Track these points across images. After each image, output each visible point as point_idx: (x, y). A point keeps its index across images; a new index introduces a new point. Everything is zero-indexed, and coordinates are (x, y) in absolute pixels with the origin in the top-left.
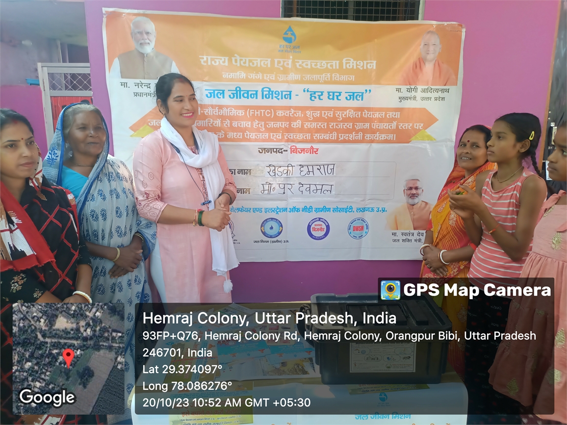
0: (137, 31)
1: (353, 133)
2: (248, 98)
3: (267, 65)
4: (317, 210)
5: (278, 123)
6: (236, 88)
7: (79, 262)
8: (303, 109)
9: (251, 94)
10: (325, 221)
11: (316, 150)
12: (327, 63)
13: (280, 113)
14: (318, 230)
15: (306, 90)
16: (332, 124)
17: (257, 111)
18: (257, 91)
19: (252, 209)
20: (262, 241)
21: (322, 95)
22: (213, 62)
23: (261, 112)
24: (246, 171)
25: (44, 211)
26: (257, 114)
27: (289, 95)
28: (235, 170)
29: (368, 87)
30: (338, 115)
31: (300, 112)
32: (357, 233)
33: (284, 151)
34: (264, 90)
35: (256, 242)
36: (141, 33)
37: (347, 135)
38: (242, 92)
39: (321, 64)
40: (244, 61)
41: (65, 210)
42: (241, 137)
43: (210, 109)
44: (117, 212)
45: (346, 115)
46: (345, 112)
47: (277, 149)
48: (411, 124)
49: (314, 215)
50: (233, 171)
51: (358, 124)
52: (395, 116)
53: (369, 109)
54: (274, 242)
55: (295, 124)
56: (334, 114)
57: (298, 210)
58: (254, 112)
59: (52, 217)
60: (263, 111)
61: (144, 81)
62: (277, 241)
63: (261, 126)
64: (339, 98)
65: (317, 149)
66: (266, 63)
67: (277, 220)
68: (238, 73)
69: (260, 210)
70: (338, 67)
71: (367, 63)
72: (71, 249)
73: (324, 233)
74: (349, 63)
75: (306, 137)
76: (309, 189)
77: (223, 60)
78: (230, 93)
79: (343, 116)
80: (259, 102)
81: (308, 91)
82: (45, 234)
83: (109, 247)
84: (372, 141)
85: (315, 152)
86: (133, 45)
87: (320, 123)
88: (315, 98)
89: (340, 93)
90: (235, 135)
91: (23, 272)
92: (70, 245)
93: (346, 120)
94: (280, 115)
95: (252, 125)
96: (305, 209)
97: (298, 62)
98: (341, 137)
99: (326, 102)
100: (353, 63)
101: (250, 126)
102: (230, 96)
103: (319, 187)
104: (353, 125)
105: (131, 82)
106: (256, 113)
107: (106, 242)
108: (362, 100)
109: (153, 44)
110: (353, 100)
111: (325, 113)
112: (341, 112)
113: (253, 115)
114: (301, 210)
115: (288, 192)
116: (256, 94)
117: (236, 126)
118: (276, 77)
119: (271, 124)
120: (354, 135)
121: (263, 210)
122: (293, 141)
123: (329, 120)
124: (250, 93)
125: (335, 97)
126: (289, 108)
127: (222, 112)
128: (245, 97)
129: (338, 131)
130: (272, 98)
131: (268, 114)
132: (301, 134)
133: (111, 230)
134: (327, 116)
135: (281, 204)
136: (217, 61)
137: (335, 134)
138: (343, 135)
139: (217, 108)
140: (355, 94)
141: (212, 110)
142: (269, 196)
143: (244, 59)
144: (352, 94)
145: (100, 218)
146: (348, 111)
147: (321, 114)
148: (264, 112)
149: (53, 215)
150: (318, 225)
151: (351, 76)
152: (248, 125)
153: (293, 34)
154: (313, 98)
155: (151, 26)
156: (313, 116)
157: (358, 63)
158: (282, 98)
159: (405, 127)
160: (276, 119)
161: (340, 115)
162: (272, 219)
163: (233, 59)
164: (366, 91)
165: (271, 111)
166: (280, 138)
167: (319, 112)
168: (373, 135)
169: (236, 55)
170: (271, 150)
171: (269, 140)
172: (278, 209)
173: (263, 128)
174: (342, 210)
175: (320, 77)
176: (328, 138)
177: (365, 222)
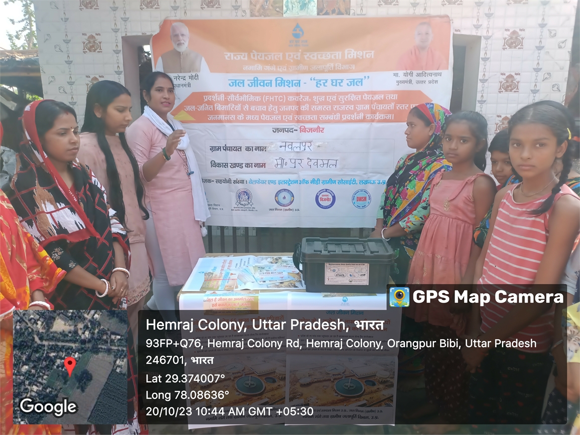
0: (174, 33)
1: (355, 114)
2: (264, 86)
3: (280, 58)
4: (324, 182)
5: (289, 106)
6: (254, 78)
8: (311, 95)
9: (266, 83)
10: (331, 192)
11: (322, 129)
12: (331, 54)
13: (291, 98)
14: (325, 200)
16: (336, 106)
17: (272, 97)
18: (271, 81)
19: (267, 182)
20: (276, 209)
21: (326, 82)
22: (235, 58)
23: (275, 98)
24: (262, 148)
26: (272, 100)
27: (298, 84)
28: (252, 147)
29: (367, 74)
30: (341, 99)
31: (308, 97)
32: (361, 203)
33: (295, 130)
34: (278, 79)
35: (271, 210)
37: (350, 115)
38: (259, 82)
39: (326, 55)
40: (260, 55)
42: (258, 119)
45: (347, 99)
46: (347, 96)
47: (288, 129)
48: (407, 105)
49: (321, 187)
51: (359, 106)
53: (368, 93)
54: (286, 210)
55: (304, 107)
56: (337, 98)
57: (307, 182)
58: (269, 98)
60: (276, 97)
62: (290, 210)
63: (275, 109)
64: (341, 84)
67: (289, 190)
68: (256, 66)
69: (273, 182)
70: (340, 58)
71: (366, 53)
73: (330, 203)
74: (351, 53)
75: (313, 118)
76: (316, 164)
77: (243, 55)
78: (249, 82)
79: (345, 100)
80: (273, 89)
81: (314, 79)
84: (373, 121)
85: (321, 131)
87: (325, 106)
88: (321, 85)
89: (342, 80)
90: (253, 118)
93: (348, 103)
94: (291, 100)
95: (267, 108)
96: (313, 181)
97: (306, 54)
98: (344, 117)
99: (329, 88)
100: (354, 53)
102: (249, 85)
103: (326, 162)
104: (355, 107)
106: (271, 98)
108: (362, 85)
109: (186, 44)
110: (354, 85)
111: (329, 98)
112: (343, 97)
113: (268, 100)
114: (310, 182)
115: (297, 165)
116: (271, 83)
117: (254, 110)
118: (287, 68)
119: (283, 108)
120: (356, 115)
121: (277, 182)
122: (303, 122)
123: (333, 103)
125: (338, 84)
126: (298, 94)
127: (242, 98)
128: (261, 86)
129: (342, 112)
130: (284, 86)
131: (281, 100)
132: (309, 116)
134: (331, 100)
135: (293, 177)
136: (239, 56)
137: (338, 115)
138: (345, 115)
139: (238, 95)
140: (356, 81)
141: (234, 96)
142: (282, 170)
143: (260, 54)
144: (352, 80)
146: (349, 96)
147: (326, 98)
148: (278, 98)
150: (325, 196)
151: (352, 65)
152: (264, 109)
153: (301, 30)
154: (319, 85)
156: (319, 100)
157: (358, 53)
158: (292, 86)
159: (402, 108)
160: (288, 103)
161: (343, 99)
162: (285, 190)
163: (252, 54)
164: (365, 77)
165: (283, 97)
166: (291, 119)
167: (324, 97)
168: (373, 115)
169: (253, 51)
170: (283, 130)
171: (282, 121)
172: (290, 181)
173: (277, 111)
174: (346, 182)
175: (325, 67)
176: (332, 119)
177: (367, 193)
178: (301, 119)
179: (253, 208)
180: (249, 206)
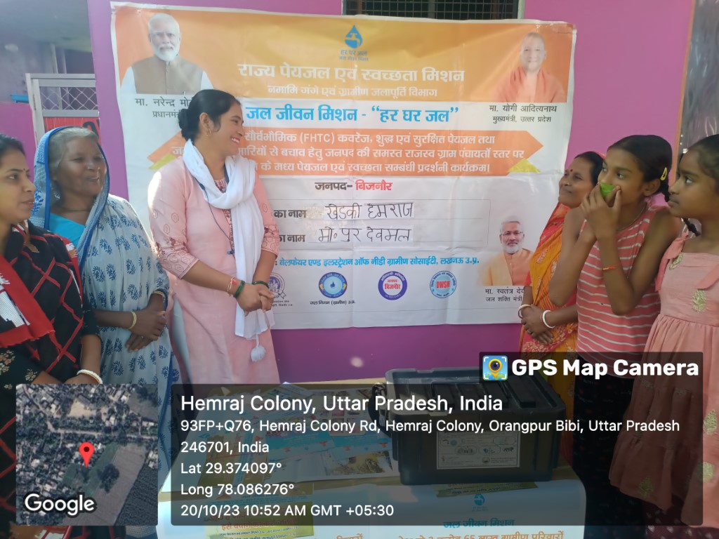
0: (155, 32)
1: (436, 163)
2: (301, 119)
3: (325, 76)
4: (391, 262)
5: (340, 150)
6: (286, 106)
7: (84, 332)
8: (372, 132)
9: (305, 114)
10: (401, 276)
11: (388, 185)
12: (402, 74)
13: (343, 138)
14: (392, 287)
15: (375, 108)
16: (409, 151)
17: (313, 136)
18: (312, 110)
19: (307, 261)
20: (321, 302)
21: (396, 114)
22: (256, 73)
23: (318, 137)
24: (299, 212)
25: (37, 267)
26: (314, 140)
27: (353, 115)
28: (285, 211)
29: (454, 105)
30: (417, 141)
31: (368, 136)
32: (442, 290)
33: (348, 186)
34: (322, 108)
35: (312, 303)
36: (161, 35)
37: (429, 166)
38: (293, 111)
39: (394, 75)
40: (295, 70)
41: (63, 266)
42: (293, 169)
43: (252, 132)
44: (128, 266)
45: (426, 140)
46: (426, 137)
47: (338, 184)
48: (509, 152)
49: (387, 268)
50: (283, 212)
51: (442, 151)
52: (489, 140)
53: (456, 133)
54: (336, 303)
55: (362, 151)
56: (411, 138)
57: (367, 262)
58: (309, 136)
59: (46, 275)
60: (320, 135)
61: (166, 97)
62: (341, 302)
63: (319, 154)
64: (418, 118)
65: (391, 184)
66: (324, 74)
67: (340, 275)
68: (288, 87)
69: (317, 262)
70: (416, 79)
71: (453, 74)
72: (74, 316)
73: (399, 290)
74: (431, 73)
75: (376, 169)
76: (380, 235)
77: (268, 69)
78: (278, 112)
79: (423, 141)
80: (315, 123)
81: (378, 109)
82: (38, 297)
83: (121, 312)
84: (459, 174)
85: (388, 187)
86: (150, 51)
87: (394, 151)
88: (387, 118)
89: (419, 112)
90: (285, 167)
91: (10, 348)
92: (72, 311)
93: (426, 146)
94: (342, 141)
95: (307, 153)
96: (375, 261)
97: (365, 72)
98: (421, 168)
99: (401, 124)
100: (435, 73)
101: (304, 155)
102: (277, 116)
103: (393, 232)
104: (436, 153)
105: (149, 98)
106: (311, 138)
107: (117, 306)
108: (447, 120)
109: (177, 49)
110: (436, 120)
111: (400, 138)
112: (420, 137)
113: (309, 140)
114: (370, 261)
115: (353, 238)
116: (312, 113)
117: (286, 155)
118: (337, 91)
119: (332, 152)
120: (437, 165)
121: (322, 262)
122: (359, 174)
123: (405, 147)
124: (304, 112)
125: (413, 118)
126: (354, 131)
127: (267, 137)
128: (297, 118)
129: (417, 161)
130: (332, 119)
131: (327, 140)
132: (370, 165)
133: (122, 291)
134: (403, 141)
135: (345, 255)
136: (261, 70)
137: (412, 165)
138: (423, 166)
139: (261, 131)
140: (439, 114)
141: (255, 134)
142: (330, 245)
143: (295, 68)
144: (434, 113)
145: (107, 277)
146: (429, 136)
147: (395, 138)
149: (48, 272)
150: (392, 281)
151: (433, 90)
152: (302, 153)
153: (358, 36)
154: (384, 119)
155: (174, 26)
156: (385, 142)
157: (441, 73)
158: (345, 119)
159: (501, 155)
160: (338, 145)
161: (420, 140)
162: (333, 273)
163: (282, 69)
164: (452, 109)
165: (331, 135)
166: (343, 169)
167: (392, 136)
168: (461, 165)
169: (285, 63)
170: (331, 186)
171: (329, 172)
172: (341, 260)
173: (321, 157)
174: (422, 261)
175: (393, 92)
176: (404, 170)
177: (451, 276)
178: (358, 170)
179: (286, 301)
180: (280, 299)
